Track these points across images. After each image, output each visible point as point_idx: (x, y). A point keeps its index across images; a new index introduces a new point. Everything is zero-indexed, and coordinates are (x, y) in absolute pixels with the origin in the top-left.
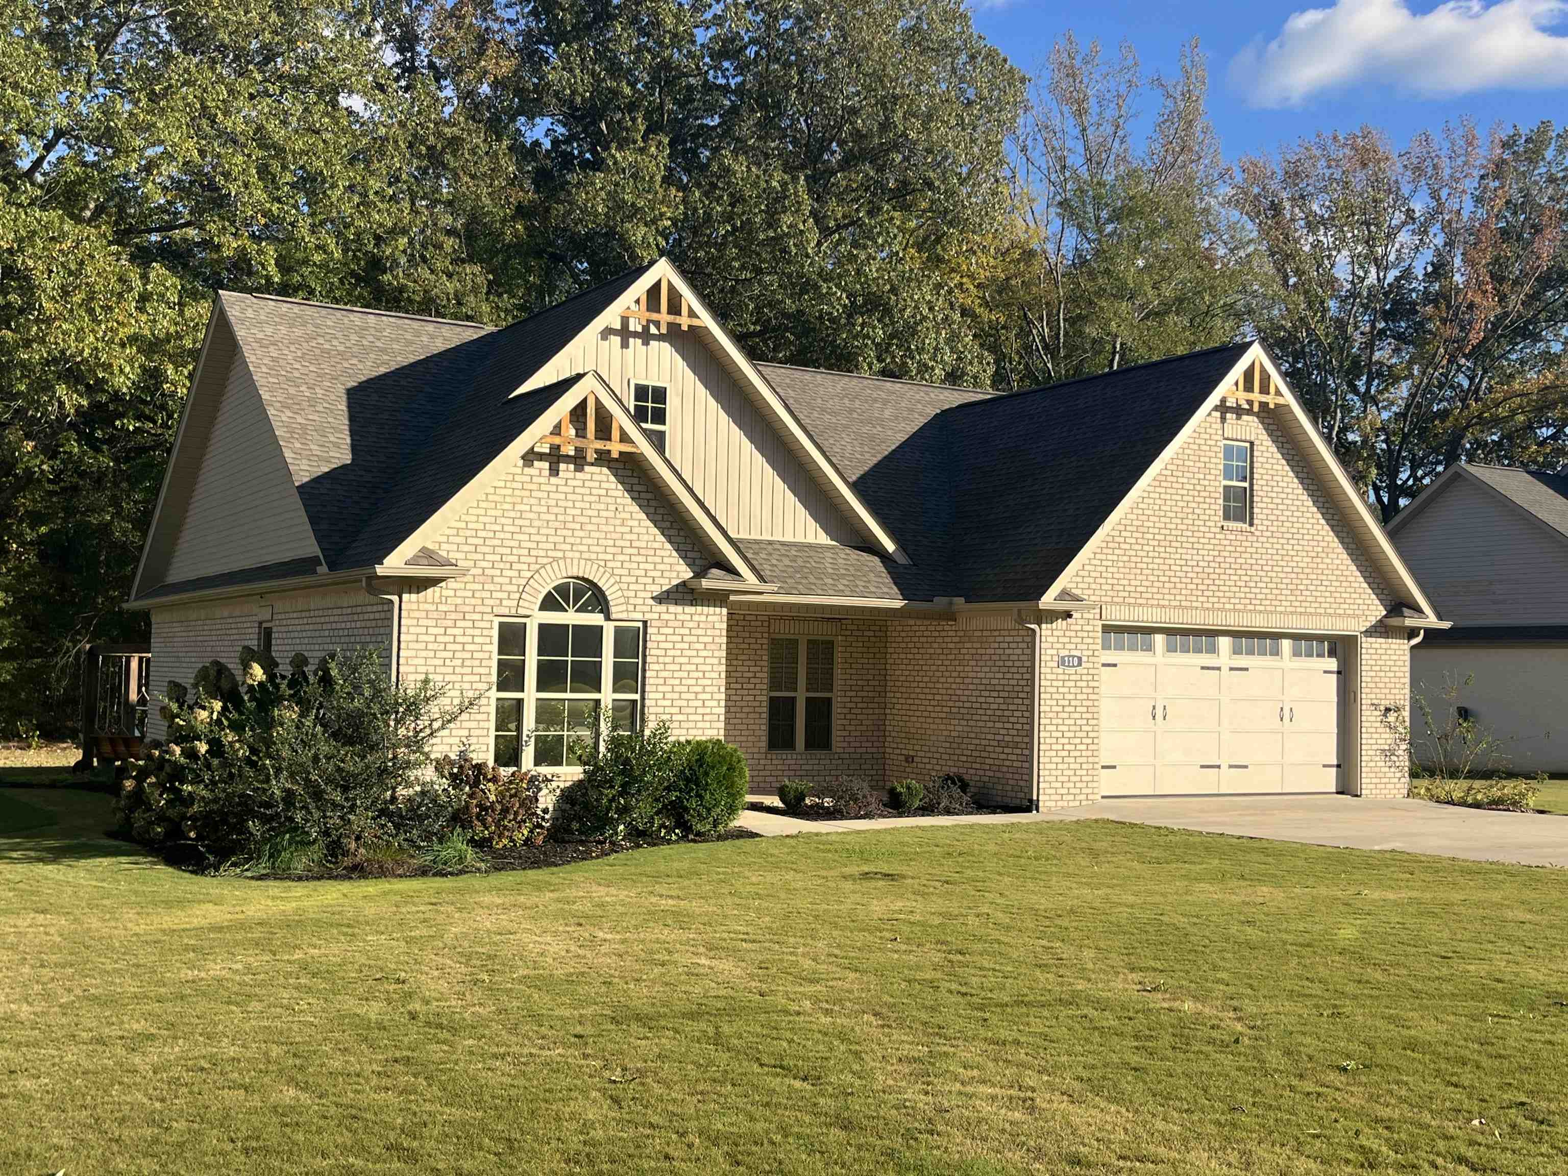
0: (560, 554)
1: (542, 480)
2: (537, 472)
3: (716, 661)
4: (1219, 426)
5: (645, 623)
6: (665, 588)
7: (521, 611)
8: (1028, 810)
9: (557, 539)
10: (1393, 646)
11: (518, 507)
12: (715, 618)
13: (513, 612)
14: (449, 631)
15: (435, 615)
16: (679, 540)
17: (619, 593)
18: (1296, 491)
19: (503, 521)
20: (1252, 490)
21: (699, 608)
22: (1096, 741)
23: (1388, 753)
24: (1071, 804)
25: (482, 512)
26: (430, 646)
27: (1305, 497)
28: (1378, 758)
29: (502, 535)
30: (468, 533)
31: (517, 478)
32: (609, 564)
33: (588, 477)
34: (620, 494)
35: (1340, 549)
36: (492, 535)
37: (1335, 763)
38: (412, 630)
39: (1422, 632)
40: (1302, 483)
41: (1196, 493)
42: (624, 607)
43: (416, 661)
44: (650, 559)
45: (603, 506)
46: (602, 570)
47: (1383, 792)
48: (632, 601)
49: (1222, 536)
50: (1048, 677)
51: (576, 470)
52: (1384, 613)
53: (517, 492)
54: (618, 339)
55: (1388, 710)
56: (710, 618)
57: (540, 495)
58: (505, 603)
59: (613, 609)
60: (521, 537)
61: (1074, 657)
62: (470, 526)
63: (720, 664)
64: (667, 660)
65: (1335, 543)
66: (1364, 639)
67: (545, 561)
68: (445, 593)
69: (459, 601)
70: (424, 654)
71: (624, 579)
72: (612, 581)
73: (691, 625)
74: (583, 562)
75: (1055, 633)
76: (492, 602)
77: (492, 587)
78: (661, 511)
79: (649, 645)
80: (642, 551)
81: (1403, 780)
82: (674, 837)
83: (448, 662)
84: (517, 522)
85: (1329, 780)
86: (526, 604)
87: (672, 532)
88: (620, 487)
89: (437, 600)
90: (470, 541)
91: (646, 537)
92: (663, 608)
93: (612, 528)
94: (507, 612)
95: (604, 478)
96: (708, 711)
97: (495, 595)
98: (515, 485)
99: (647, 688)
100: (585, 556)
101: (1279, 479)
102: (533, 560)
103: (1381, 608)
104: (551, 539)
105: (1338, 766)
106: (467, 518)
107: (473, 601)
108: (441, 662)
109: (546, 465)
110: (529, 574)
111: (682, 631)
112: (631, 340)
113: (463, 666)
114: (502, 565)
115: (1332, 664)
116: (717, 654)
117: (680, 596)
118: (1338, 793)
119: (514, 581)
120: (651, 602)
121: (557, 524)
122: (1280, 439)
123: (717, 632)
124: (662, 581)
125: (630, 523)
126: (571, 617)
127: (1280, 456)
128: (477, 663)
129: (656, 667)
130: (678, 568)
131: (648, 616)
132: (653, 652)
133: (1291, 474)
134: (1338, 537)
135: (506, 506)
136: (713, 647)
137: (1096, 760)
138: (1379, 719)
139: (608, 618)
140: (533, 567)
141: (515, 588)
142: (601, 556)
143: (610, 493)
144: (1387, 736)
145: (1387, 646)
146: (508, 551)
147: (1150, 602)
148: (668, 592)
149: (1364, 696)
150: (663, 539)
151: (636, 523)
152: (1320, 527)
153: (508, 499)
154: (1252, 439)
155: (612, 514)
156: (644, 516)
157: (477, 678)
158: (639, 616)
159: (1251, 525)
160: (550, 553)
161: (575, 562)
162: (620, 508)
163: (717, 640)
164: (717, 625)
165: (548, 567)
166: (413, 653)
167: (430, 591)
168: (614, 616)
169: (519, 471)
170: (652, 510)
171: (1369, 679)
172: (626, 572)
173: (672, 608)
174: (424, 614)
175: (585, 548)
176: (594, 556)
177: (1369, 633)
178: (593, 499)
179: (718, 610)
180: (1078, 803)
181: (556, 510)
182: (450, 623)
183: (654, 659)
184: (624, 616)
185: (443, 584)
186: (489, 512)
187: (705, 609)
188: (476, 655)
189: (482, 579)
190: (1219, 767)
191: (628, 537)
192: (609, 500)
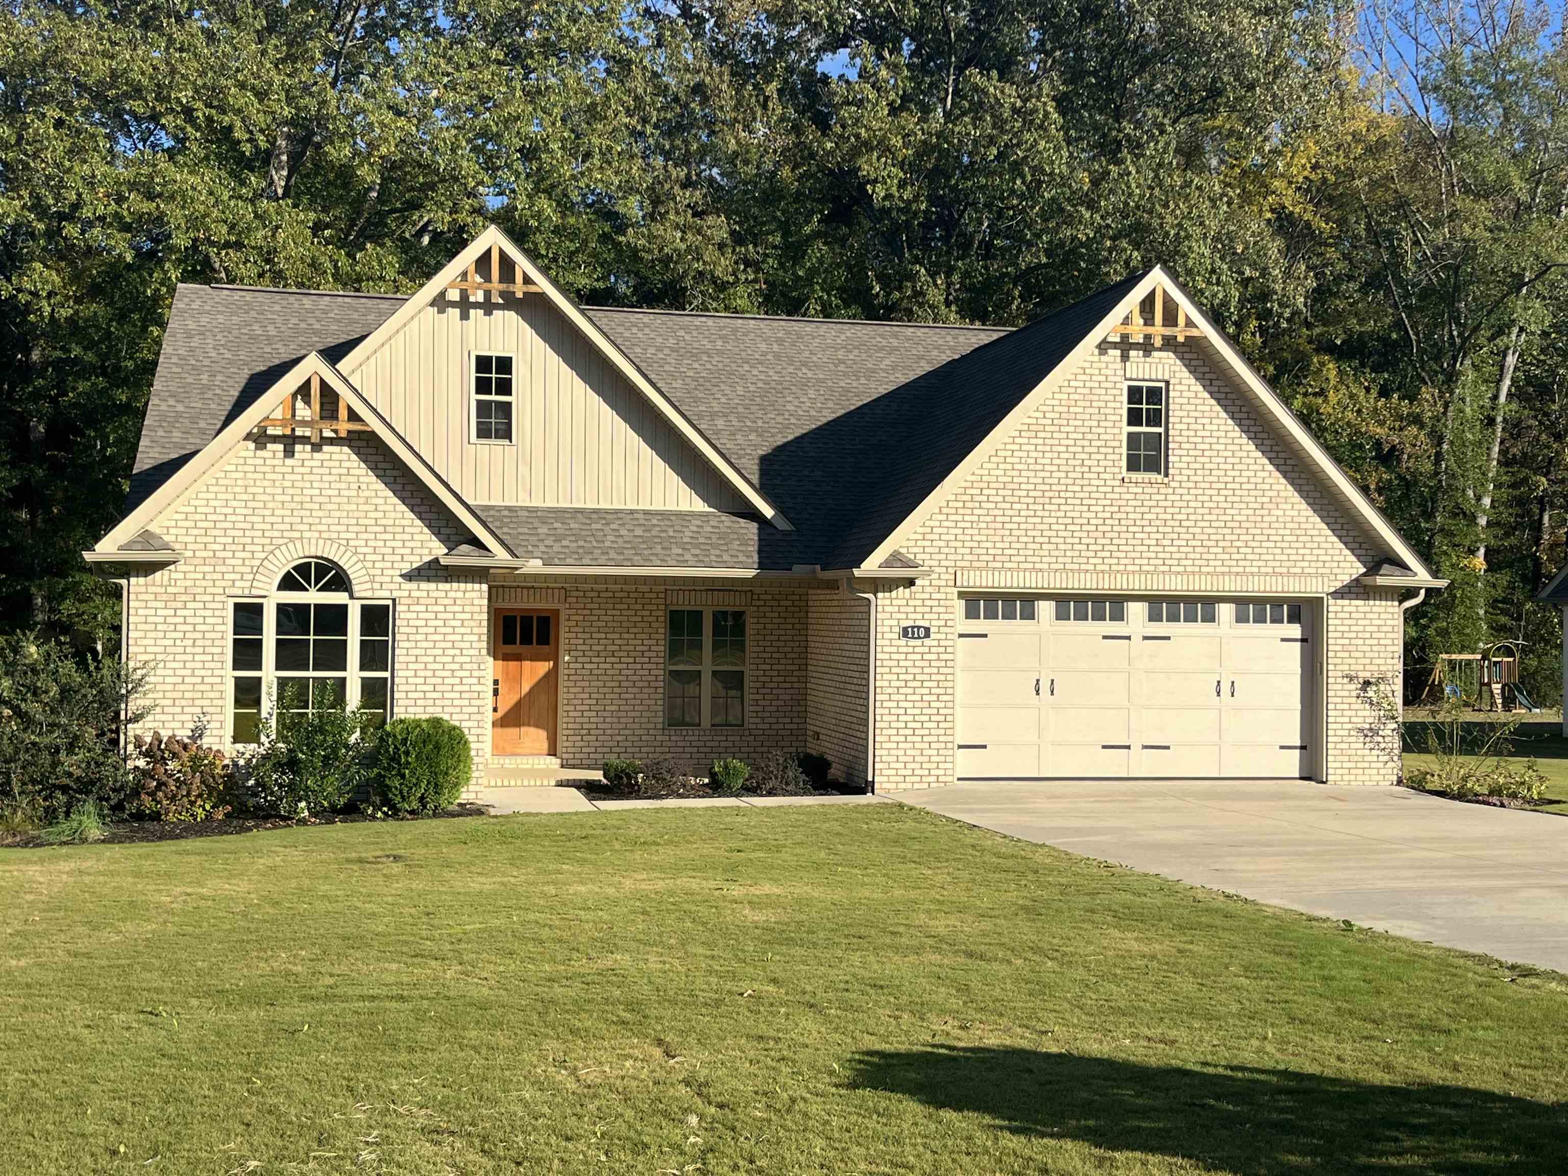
0: (298, 535)
1: (276, 462)
2: (270, 455)
3: (475, 638)
4: (1119, 365)
5: (394, 600)
6: (415, 565)
7: (255, 592)
8: (862, 791)
9: (293, 520)
10: (1375, 609)
11: (250, 490)
12: (475, 595)
13: (246, 592)
14: (179, 612)
15: (165, 597)
16: (431, 516)
17: (364, 571)
18: (1230, 435)
19: (235, 504)
20: (1167, 435)
21: (455, 585)
22: (949, 718)
23: (1370, 733)
24: (916, 786)
25: (212, 496)
26: (160, 627)
27: (1245, 440)
28: (1353, 739)
29: (234, 518)
30: (198, 517)
31: (249, 461)
32: (351, 543)
33: (328, 456)
34: (364, 472)
35: (1296, 498)
36: (222, 518)
37: (1298, 744)
38: (140, 612)
39: (1423, 592)
40: (1239, 425)
41: (1086, 443)
42: (369, 585)
43: (145, 642)
44: (398, 537)
45: (343, 486)
46: (342, 549)
47: (1360, 778)
48: (377, 579)
49: (1124, 490)
50: (886, 649)
51: (313, 451)
52: (1363, 570)
53: (249, 475)
54: (457, 311)
55: (1367, 683)
56: (467, 595)
57: (274, 476)
58: (238, 584)
59: (356, 588)
60: (254, 519)
61: (919, 627)
62: (199, 510)
63: (480, 640)
64: (419, 637)
65: (1289, 491)
66: (1331, 602)
67: (281, 541)
68: (174, 575)
69: (189, 583)
70: (153, 635)
71: (368, 557)
72: (355, 559)
73: (446, 601)
74: (321, 542)
75: (895, 602)
76: (223, 583)
77: (224, 569)
78: (409, 488)
79: (398, 622)
80: (389, 529)
81: (1390, 764)
82: (379, 814)
83: (178, 642)
84: (249, 504)
85: (1292, 763)
86: (260, 585)
87: (423, 509)
88: (362, 465)
89: (165, 582)
90: (199, 524)
91: (393, 515)
92: (413, 585)
93: (354, 507)
94: (240, 592)
95: (345, 457)
96: (467, 688)
97: (226, 576)
98: (246, 468)
99: (397, 666)
100: (325, 535)
101: (1207, 421)
102: (268, 541)
103: (1359, 565)
104: (287, 520)
105: (1303, 748)
106: (197, 503)
107: (204, 583)
108: (171, 642)
109: (281, 447)
110: (263, 555)
111: (436, 608)
112: (472, 312)
113: (194, 646)
114: (234, 547)
115: (1296, 630)
116: (476, 630)
117: (433, 573)
118: (1302, 778)
119: (247, 562)
120: (400, 580)
121: (294, 505)
122: (1207, 376)
123: (477, 609)
124: (412, 558)
125: (374, 501)
126: (313, 597)
127: (1207, 395)
128: (209, 643)
129: (406, 645)
130: (431, 545)
131: (395, 594)
132: (402, 630)
133: (1223, 415)
134: (1292, 484)
135: (237, 490)
136: (472, 623)
137: (950, 739)
138: (1354, 694)
139: (352, 597)
140: (267, 548)
141: (248, 570)
142: (342, 535)
143: (352, 472)
144: (1367, 713)
145: (1368, 609)
146: (241, 533)
147: (1022, 566)
148: (418, 569)
149: (1331, 667)
150: (412, 516)
151: (381, 501)
152: (1266, 474)
153: (240, 482)
154: (1166, 377)
155: (354, 493)
156: (391, 494)
157: (210, 658)
158: (387, 594)
159: (1167, 475)
160: (286, 534)
161: (313, 541)
162: (364, 487)
163: (476, 616)
164: (476, 602)
165: (283, 548)
166: (142, 634)
167: (158, 574)
168: (356, 595)
169: (251, 454)
170: (399, 487)
171: (1339, 648)
172: (371, 550)
173: (424, 585)
174: (152, 597)
175: (325, 528)
176: (335, 536)
177: (1339, 594)
178: (332, 478)
179: (477, 586)
180: (926, 786)
181: (291, 491)
182: (180, 605)
183: (405, 637)
184: (369, 594)
185: (172, 567)
186: (220, 496)
187: (462, 585)
188: (207, 635)
189: (213, 561)
190: (1128, 747)
191: (373, 515)
192: (351, 479)
